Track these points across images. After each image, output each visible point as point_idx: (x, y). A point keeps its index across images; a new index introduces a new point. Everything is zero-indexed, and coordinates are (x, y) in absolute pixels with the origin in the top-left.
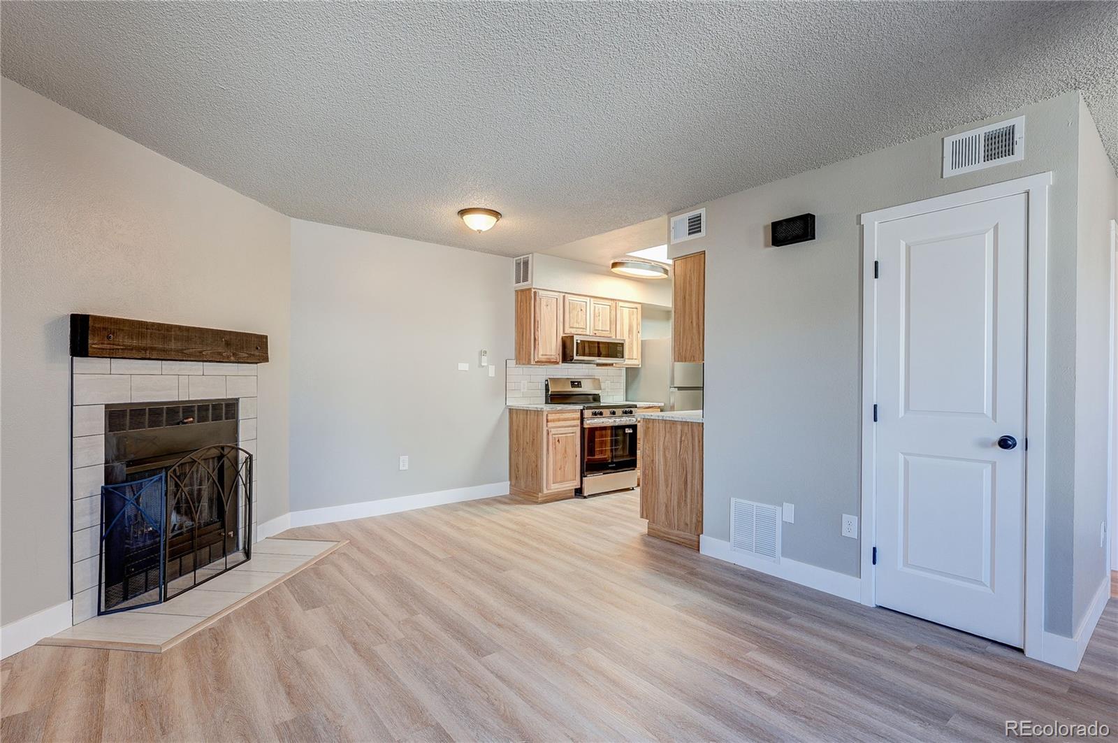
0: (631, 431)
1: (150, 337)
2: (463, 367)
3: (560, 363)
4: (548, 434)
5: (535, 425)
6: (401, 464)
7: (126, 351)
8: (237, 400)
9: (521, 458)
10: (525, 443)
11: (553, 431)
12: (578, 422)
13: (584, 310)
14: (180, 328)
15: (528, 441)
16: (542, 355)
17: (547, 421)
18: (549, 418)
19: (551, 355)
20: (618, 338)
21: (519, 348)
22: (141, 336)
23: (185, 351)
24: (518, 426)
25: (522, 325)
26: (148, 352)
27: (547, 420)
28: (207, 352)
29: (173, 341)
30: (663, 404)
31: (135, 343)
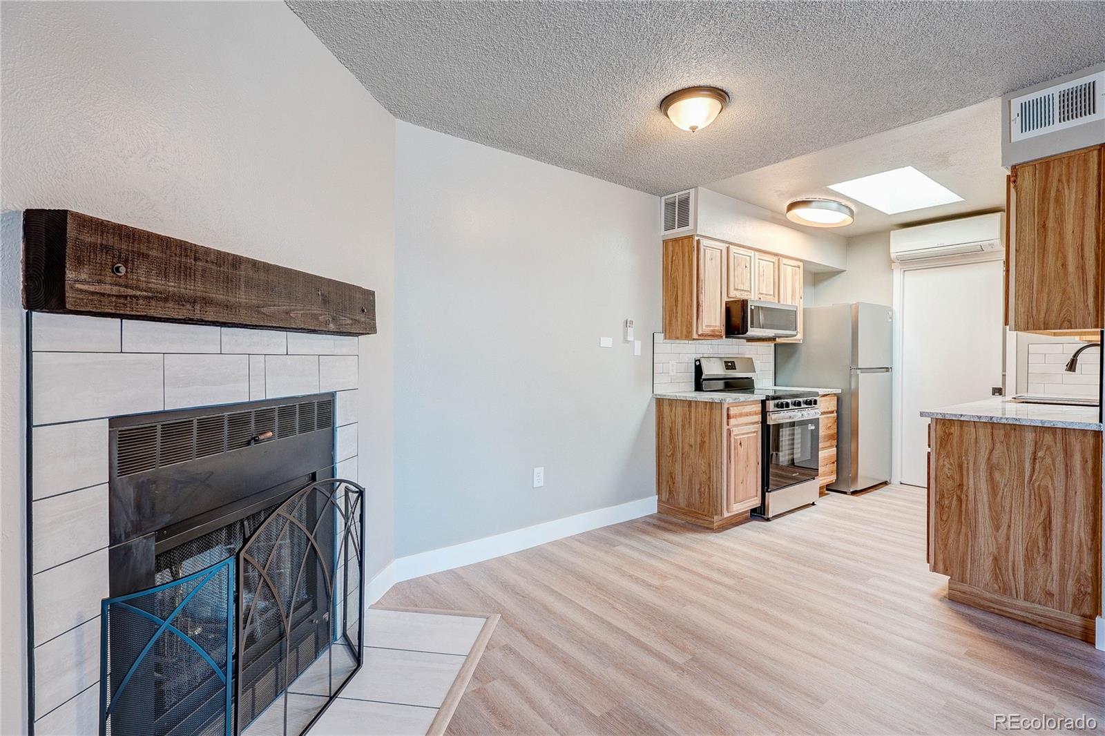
0: (813, 428)
1: (203, 276)
2: (607, 342)
3: (724, 337)
4: (730, 434)
5: (707, 421)
6: (536, 478)
7: (153, 303)
8: (333, 395)
9: (678, 467)
10: (687, 446)
11: (735, 431)
12: (758, 418)
13: (748, 266)
14: (255, 264)
15: (693, 443)
16: (707, 326)
17: (728, 417)
18: (731, 413)
19: (716, 326)
20: (782, 302)
21: (670, 317)
22: (185, 272)
23: (264, 310)
24: (673, 422)
25: (675, 287)
26: (198, 307)
27: (728, 414)
28: (298, 315)
29: (243, 288)
30: (839, 391)
31: (172, 286)
